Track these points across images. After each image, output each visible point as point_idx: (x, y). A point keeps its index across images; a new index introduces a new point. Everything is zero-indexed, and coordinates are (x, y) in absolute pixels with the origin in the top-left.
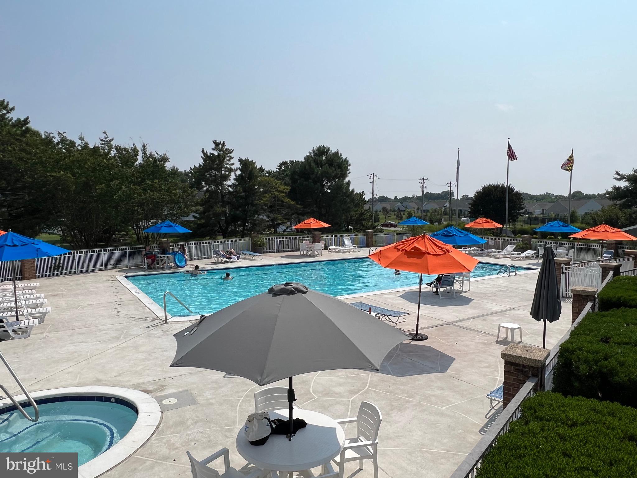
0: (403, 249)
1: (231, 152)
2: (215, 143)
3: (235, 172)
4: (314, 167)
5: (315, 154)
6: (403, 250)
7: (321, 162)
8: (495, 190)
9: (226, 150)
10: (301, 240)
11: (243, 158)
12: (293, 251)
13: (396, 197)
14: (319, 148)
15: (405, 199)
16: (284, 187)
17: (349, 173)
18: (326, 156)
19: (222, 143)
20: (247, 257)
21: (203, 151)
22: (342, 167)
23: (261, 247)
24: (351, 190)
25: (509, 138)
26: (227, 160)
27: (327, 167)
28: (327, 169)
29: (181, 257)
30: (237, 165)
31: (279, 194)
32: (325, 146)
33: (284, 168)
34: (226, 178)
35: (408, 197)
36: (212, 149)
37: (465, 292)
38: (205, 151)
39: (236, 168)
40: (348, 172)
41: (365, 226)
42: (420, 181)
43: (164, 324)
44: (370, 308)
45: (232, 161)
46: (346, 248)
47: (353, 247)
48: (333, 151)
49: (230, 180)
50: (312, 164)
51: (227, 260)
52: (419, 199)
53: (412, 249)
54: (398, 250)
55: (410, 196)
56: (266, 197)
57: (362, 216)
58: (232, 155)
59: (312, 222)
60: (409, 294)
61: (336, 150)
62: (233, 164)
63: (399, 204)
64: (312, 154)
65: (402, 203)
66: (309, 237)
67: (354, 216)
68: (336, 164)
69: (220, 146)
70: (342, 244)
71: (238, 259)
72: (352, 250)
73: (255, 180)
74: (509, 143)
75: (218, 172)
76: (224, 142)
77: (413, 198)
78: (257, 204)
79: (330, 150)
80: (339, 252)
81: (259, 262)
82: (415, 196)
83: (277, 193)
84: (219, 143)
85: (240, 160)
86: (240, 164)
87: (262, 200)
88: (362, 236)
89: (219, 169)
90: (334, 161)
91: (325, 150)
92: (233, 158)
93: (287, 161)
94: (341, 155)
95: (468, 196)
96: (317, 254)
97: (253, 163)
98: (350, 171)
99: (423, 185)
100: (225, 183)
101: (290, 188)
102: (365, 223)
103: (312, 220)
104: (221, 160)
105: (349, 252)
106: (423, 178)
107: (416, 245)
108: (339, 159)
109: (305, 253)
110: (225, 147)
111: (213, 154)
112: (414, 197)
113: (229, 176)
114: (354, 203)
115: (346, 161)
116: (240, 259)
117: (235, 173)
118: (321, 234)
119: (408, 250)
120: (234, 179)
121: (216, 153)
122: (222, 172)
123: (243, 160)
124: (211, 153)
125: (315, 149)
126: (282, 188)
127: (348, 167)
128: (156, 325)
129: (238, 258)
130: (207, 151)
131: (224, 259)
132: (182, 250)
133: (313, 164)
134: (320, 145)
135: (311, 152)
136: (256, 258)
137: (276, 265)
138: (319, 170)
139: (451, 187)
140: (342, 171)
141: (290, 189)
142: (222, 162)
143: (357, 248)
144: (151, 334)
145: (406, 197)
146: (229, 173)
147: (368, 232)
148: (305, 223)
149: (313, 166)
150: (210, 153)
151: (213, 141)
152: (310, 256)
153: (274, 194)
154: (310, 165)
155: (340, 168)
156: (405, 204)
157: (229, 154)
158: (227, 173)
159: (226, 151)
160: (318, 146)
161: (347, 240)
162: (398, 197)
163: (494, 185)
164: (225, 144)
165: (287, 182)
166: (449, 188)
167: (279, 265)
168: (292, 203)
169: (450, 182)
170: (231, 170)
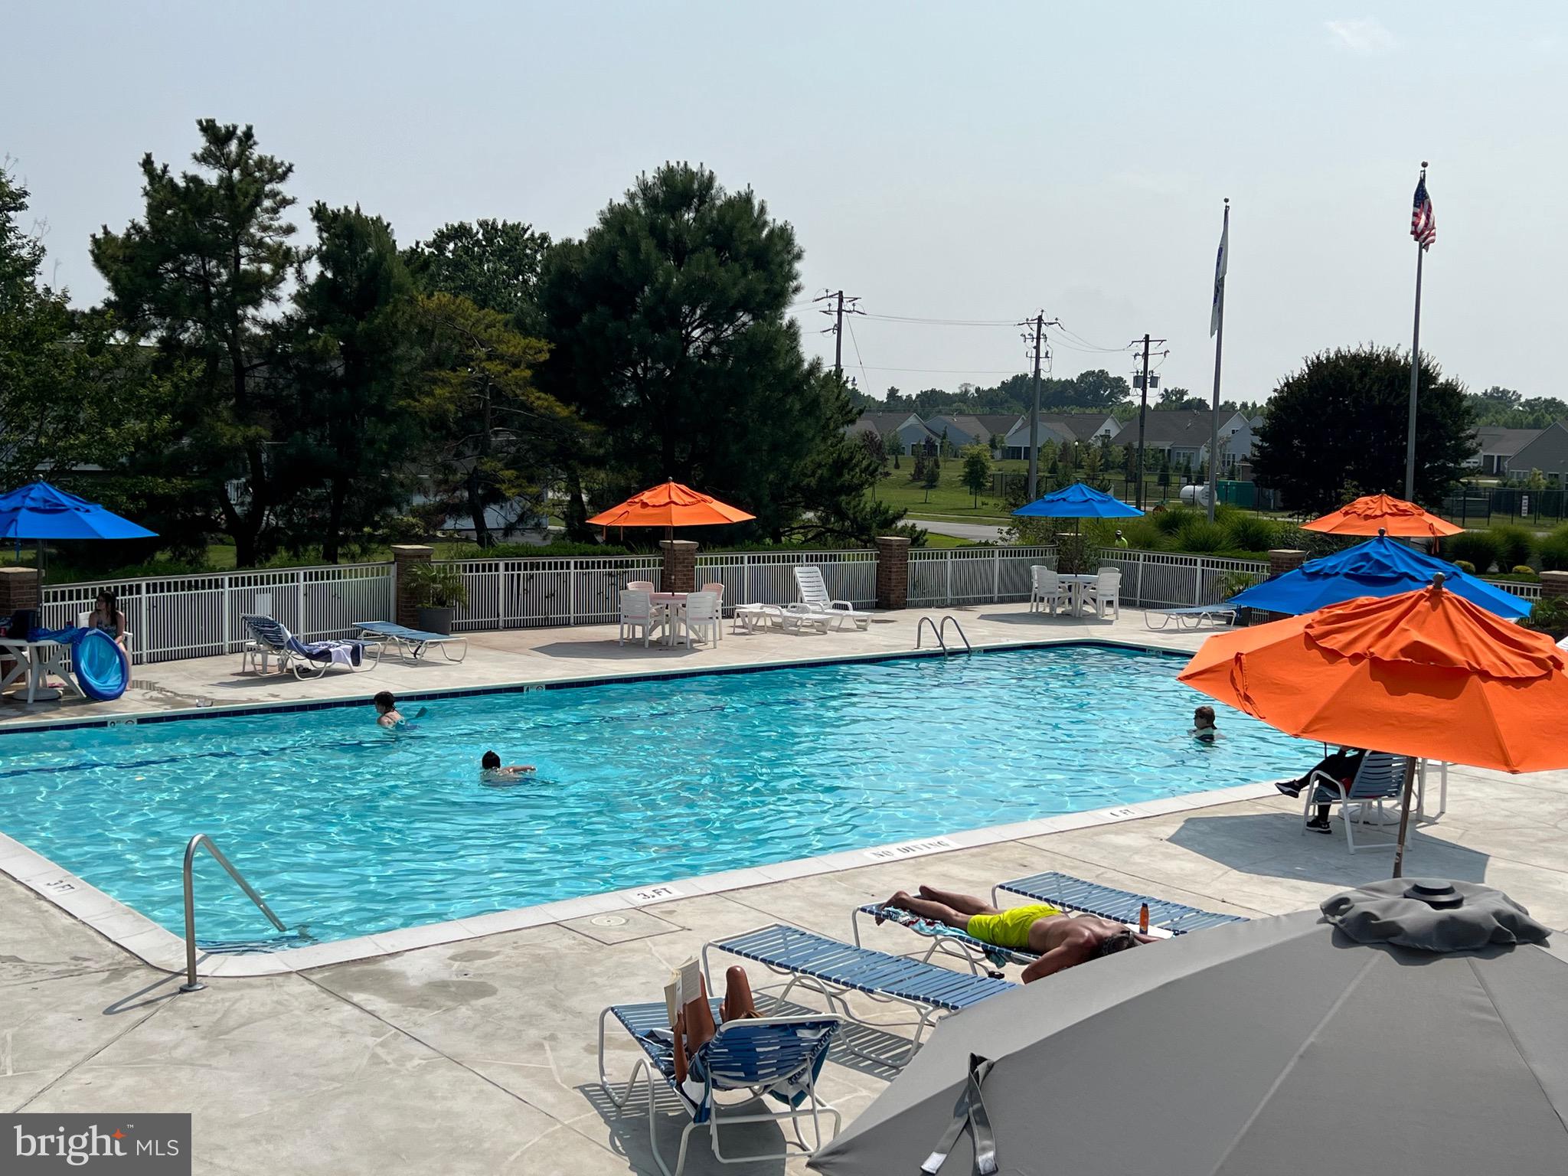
0: (1359, 648)
1: (279, 172)
2: (208, 128)
3: (300, 263)
4: (653, 256)
5: (651, 201)
6: (1356, 658)
7: (678, 239)
8: (1363, 375)
9: (261, 163)
10: (610, 574)
11: (332, 207)
12: (580, 622)
13: (892, 393)
14: (668, 176)
15: (931, 400)
16: (524, 342)
17: (797, 290)
18: (697, 211)
19: (239, 132)
20: (393, 650)
21: (147, 163)
22: (768, 263)
23: (443, 604)
24: (806, 366)
25: (1425, 165)
26: (266, 211)
27: (708, 258)
28: (708, 267)
29: (103, 652)
30: (307, 237)
31: (506, 372)
32: (694, 167)
33: (453, 252)
34: (255, 289)
35: (942, 393)
36: (195, 157)
37: (1432, 821)
38: (158, 166)
39: (303, 248)
40: (794, 284)
41: (850, 513)
42: (1026, 330)
43: (183, 990)
44: (1145, 906)
45: (286, 216)
46: (805, 610)
47: (836, 606)
48: (732, 193)
49: (276, 300)
50: (643, 246)
51: (306, 663)
52: (988, 403)
53: (1404, 651)
54: (1333, 655)
55: (952, 388)
56: (445, 382)
57: (841, 475)
58: (285, 189)
59: (675, 499)
60: (1205, 828)
61: (743, 189)
62: (290, 230)
63: (912, 420)
64: (639, 202)
65: (924, 417)
66: (648, 562)
67: (805, 475)
68: (744, 249)
69: (233, 146)
70: (788, 595)
71: (356, 662)
72: (835, 623)
73: (395, 306)
74: (1427, 186)
75: (223, 262)
76: (250, 128)
77: (963, 396)
78: (401, 412)
79: (716, 184)
80: (778, 628)
81: (455, 675)
82: (972, 390)
83: (494, 367)
84: (230, 133)
85: (320, 213)
86: (320, 230)
87: (430, 394)
88: (860, 563)
89: (224, 249)
90: (735, 234)
91: (696, 186)
92: (293, 201)
93: (466, 221)
94: (762, 210)
95: (1183, 393)
96: (692, 636)
97: (380, 230)
98: (802, 280)
99: (1037, 348)
100: (251, 311)
101: (553, 346)
102: (848, 503)
103: (674, 491)
104: (242, 209)
105: (822, 628)
106: (1040, 318)
107: (1416, 636)
108: (755, 225)
109: (639, 634)
110: (256, 152)
111: (195, 180)
112: (966, 392)
113: (276, 279)
114: (818, 419)
115: (783, 236)
116: (363, 661)
117: (299, 272)
118: (700, 550)
119: (1387, 658)
120: (298, 298)
121: (211, 176)
122: (238, 263)
123: (336, 216)
124: (190, 173)
125: (650, 180)
126: (515, 344)
127: (790, 263)
128: (148, 996)
129: (356, 656)
130: (166, 167)
131: (296, 660)
132: (105, 619)
133: (647, 245)
134: (673, 163)
135: (633, 189)
136: (430, 654)
137: (538, 686)
138: (670, 274)
139: (1146, 355)
140: (771, 278)
141: (550, 351)
142: (242, 217)
143: (851, 612)
144: (152, 1048)
145: (933, 391)
146: (276, 272)
147: (888, 545)
148: (644, 505)
149: (648, 254)
150: (185, 176)
151: (200, 122)
152: (662, 647)
153: (483, 370)
154: (635, 250)
155: (765, 269)
156: (939, 422)
157: (270, 181)
158: (267, 268)
159: (260, 170)
160: (663, 167)
161: (807, 577)
162: (903, 393)
163: (1355, 358)
164: (256, 138)
165: (528, 321)
166: (1140, 359)
167: (550, 686)
168: (562, 411)
169: (1142, 338)
170: (283, 258)
